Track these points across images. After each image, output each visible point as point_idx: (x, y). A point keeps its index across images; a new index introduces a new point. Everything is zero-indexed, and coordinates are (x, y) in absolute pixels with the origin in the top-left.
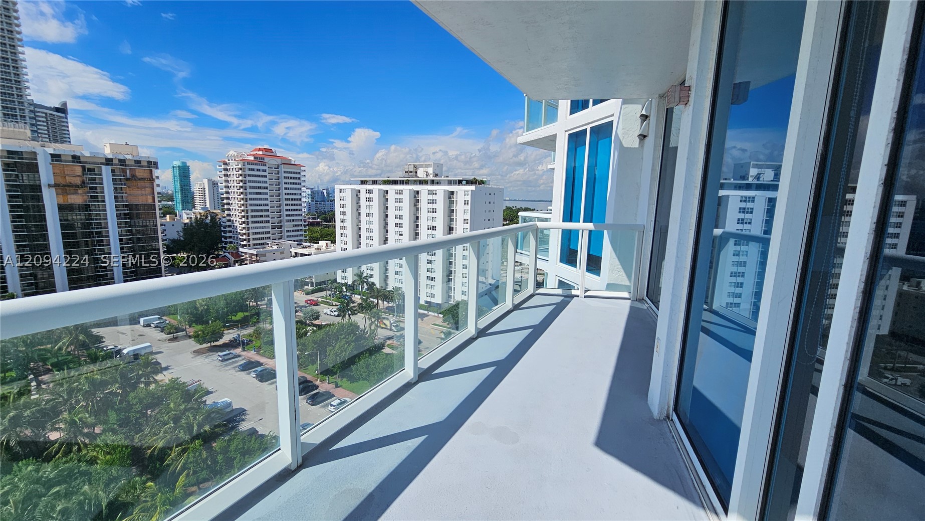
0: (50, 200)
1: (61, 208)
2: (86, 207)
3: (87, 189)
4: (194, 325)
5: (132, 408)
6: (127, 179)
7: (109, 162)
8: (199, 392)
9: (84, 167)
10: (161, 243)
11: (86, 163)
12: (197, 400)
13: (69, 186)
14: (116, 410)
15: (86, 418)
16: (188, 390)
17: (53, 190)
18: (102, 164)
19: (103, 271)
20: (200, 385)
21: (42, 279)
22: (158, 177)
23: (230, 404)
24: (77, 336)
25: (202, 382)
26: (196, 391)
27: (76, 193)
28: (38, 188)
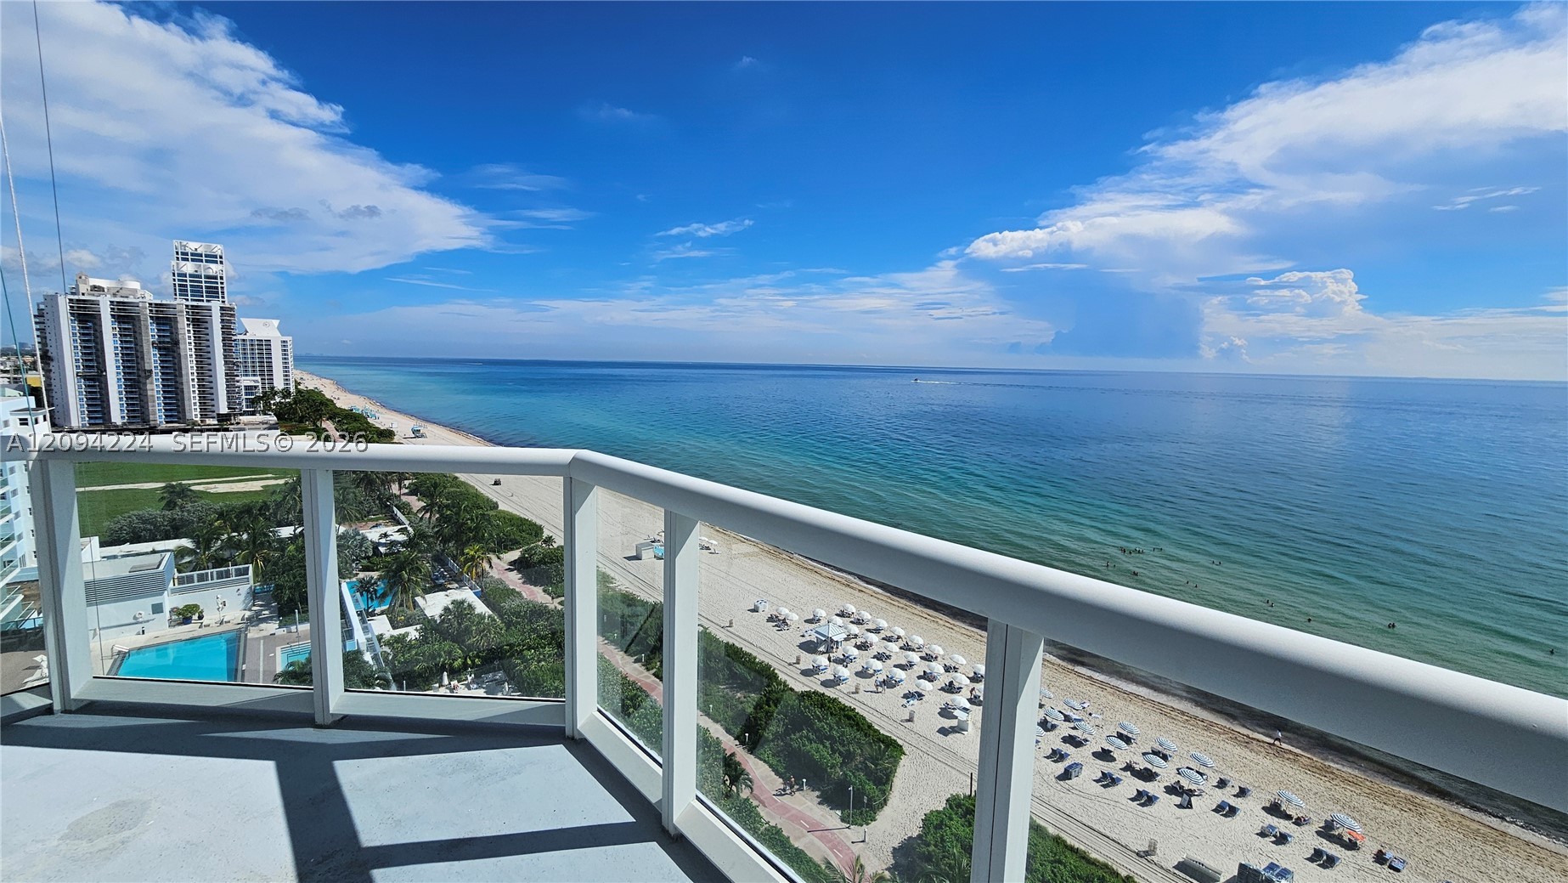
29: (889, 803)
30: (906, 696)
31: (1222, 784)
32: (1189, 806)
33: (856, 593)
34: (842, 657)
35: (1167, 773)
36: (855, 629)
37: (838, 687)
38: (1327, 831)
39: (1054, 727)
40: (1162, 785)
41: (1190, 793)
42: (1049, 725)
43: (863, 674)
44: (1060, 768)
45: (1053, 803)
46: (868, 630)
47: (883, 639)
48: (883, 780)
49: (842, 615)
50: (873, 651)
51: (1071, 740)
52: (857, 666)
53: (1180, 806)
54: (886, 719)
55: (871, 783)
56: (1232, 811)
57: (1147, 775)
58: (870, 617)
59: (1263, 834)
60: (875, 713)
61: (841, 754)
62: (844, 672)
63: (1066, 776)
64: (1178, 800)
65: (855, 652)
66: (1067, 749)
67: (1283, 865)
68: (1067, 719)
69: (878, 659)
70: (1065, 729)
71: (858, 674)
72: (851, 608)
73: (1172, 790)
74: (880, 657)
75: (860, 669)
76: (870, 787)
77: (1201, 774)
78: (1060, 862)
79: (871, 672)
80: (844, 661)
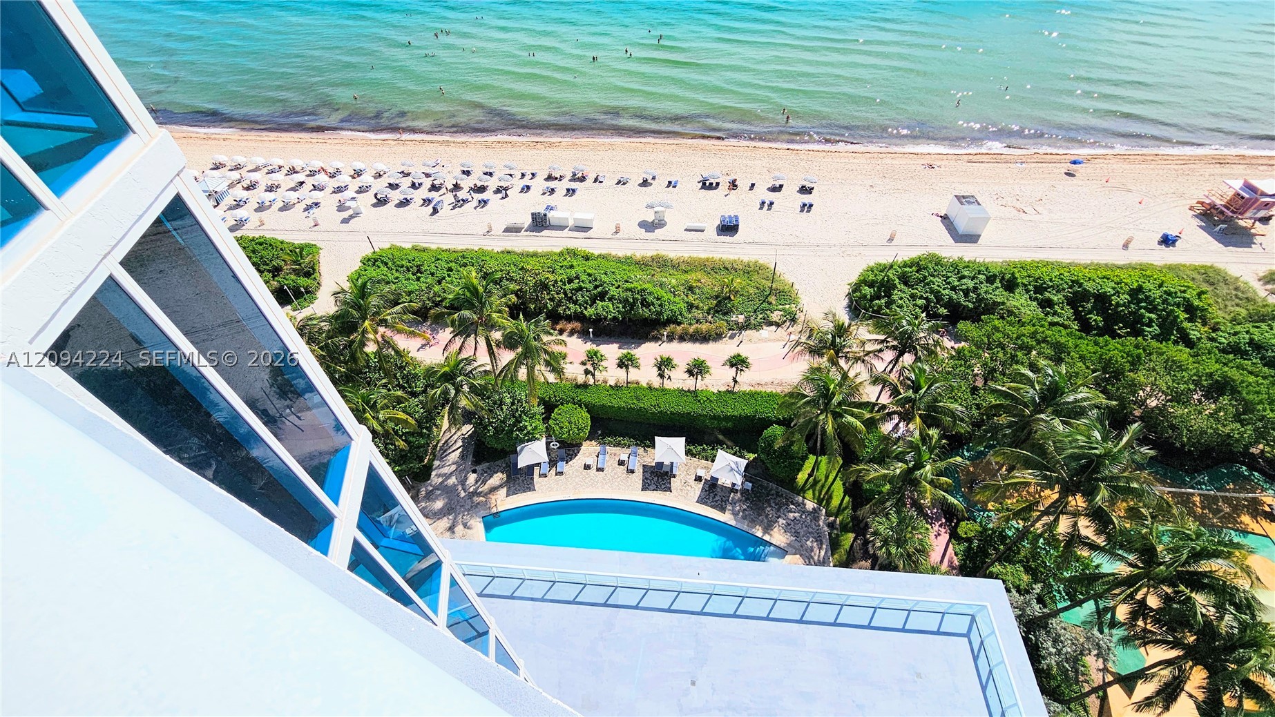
29: (323, 283)
30: (306, 210)
31: (523, 175)
32: (507, 196)
33: (222, 143)
34: (235, 203)
35: (492, 183)
36: (235, 175)
37: (244, 227)
38: (574, 178)
39: (420, 184)
40: (491, 191)
41: (506, 189)
42: (417, 185)
43: (261, 208)
44: (430, 209)
45: (431, 231)
46: (249, 171)
47: (267, 173)
48: (310, 272)
49: (217, 167)
50: (262, 187)
51: (434, 188)
52: (253, 204)
53: (503, 198)
54: (297, 233)
55: (302, 278)
56: (528, 187)
57: (482, 189)
58: (245, 159)
59: (544, 194)
60: (286, 232)
61: (269, 271)
62: (241, 213)
63: (435, 211)
64: (500, 196)
65: (245, 194)
66: (434, 195)
67: (553, 205)
68: (428, 175)
69: (270, 191)
70: (427, 183)
71: (256, 210)
72: (222, 158)
73: (498, 191)
74: (270, 189)
75: (257, 205)
76: (303, 281)
77: (511, 175)
78: (438, 259)
79: (268, 204)
80: (238, 205)
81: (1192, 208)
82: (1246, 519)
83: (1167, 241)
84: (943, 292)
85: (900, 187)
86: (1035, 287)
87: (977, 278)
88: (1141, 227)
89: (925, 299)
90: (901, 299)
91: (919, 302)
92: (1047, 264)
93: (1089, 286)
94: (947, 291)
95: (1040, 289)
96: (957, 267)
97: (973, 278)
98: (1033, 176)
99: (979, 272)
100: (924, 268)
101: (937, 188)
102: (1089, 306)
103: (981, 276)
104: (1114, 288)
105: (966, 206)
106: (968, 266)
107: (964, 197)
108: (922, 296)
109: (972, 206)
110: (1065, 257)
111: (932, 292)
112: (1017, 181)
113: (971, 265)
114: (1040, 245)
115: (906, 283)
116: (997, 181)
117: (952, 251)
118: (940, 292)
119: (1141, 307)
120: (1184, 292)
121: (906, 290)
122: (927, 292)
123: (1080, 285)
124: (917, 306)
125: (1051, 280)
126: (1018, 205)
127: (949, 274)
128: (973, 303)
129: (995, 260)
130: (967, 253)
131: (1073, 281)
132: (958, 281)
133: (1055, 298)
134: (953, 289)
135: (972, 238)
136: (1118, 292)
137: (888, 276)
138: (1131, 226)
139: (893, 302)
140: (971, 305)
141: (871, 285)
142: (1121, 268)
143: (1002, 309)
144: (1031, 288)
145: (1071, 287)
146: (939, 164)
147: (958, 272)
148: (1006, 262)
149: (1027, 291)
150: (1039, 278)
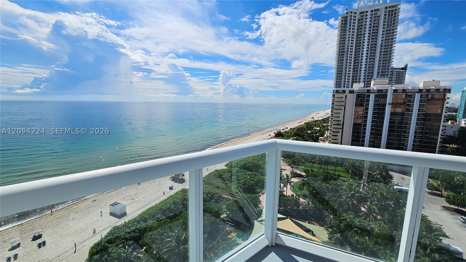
0: (388, 110)
1: (392, 114)
2: (403, 114)
3: (405, 105)
4: (448, 191)
5: (396, 217)
6: (428, 100)
7: (420, 91)
8: (439, 232)
9: (406, 95)
10: (440, 136)
11: (408, 92)
12: (435, 235)
13: (398, 104)
14: (389, 214)
15: (375, 209)
16: (432, 227)
17: (391, 106)
18: (417, 92)
19: (402, 146)
20: (440, 228)
21: (376, 144)
22: (448, 98)
23: (461, 254)
24: (382, 172)
25: (443, 227)
26: (436, 230)
27: (400, 107)
28: (385, 105)
81: (170, 179)
82: (229, 236)
83: (171, 188)
84: (127, 236)
85: (86, 213)
86: (152, 216)
87: (134, 225)
88: (164, 188)
89: (122, 243)
90: (113, 250)
91: (120, 246)
92: (150, 209)
93: (164, 208)
94: (128, 235)
95: (153, 217)
96: (126, 225)
97: (133, 226)
98: (130, 189)
99: (134, 222)
100: (115, 233)
101: (102, 206)
102: (168, 212)
103: (135, 224)
104: (169, 205)
105: (116, 206)
106: (129, 223)
107: (113, 204)
108: (120, 243)
109: (117, 205)
110: (153, 204)
111: (123, 239)
112: (126, 192)
113: (130, 222)
114: (145, 205)
115: (111, 243)
116: (120, 195)
117: (120, 222)
118: (125, 237)
119: (178, 206)
120: (182, 197)
121: (113, 245)
122: (121, 240)
123: (162, 209)
124: (121, 247)
125: (154, 212)
126: (131, 198)
127: (125, 229)
128: (138, 233)
129: (135, 216)
130: (126, 219)
131: (159, 209)
132: (129, 230)
133: (159, 216)
134: (129, 233)
135: (124, 214)
136: (171, 205)
137: (102, 245)
138: (162, 189)
139: (111, 253)
140: (138, 234)
141: (97, 253)
142: (167, 199)
143: (148, 229)
144: (151, 217)
145: (160, 211)
146: (97, 199)
147: (127, 227)
148: (139, 215)
149: (151, 219)
150: (151, 214)
